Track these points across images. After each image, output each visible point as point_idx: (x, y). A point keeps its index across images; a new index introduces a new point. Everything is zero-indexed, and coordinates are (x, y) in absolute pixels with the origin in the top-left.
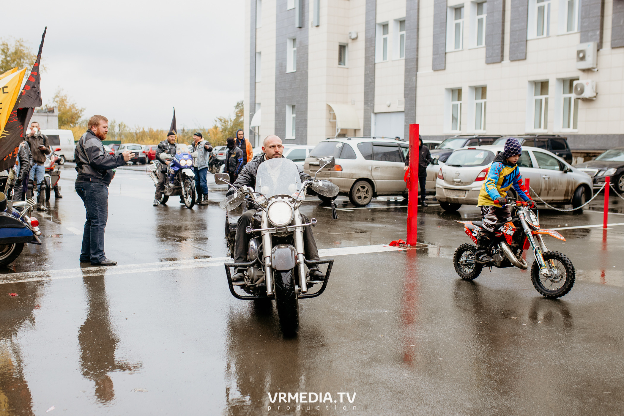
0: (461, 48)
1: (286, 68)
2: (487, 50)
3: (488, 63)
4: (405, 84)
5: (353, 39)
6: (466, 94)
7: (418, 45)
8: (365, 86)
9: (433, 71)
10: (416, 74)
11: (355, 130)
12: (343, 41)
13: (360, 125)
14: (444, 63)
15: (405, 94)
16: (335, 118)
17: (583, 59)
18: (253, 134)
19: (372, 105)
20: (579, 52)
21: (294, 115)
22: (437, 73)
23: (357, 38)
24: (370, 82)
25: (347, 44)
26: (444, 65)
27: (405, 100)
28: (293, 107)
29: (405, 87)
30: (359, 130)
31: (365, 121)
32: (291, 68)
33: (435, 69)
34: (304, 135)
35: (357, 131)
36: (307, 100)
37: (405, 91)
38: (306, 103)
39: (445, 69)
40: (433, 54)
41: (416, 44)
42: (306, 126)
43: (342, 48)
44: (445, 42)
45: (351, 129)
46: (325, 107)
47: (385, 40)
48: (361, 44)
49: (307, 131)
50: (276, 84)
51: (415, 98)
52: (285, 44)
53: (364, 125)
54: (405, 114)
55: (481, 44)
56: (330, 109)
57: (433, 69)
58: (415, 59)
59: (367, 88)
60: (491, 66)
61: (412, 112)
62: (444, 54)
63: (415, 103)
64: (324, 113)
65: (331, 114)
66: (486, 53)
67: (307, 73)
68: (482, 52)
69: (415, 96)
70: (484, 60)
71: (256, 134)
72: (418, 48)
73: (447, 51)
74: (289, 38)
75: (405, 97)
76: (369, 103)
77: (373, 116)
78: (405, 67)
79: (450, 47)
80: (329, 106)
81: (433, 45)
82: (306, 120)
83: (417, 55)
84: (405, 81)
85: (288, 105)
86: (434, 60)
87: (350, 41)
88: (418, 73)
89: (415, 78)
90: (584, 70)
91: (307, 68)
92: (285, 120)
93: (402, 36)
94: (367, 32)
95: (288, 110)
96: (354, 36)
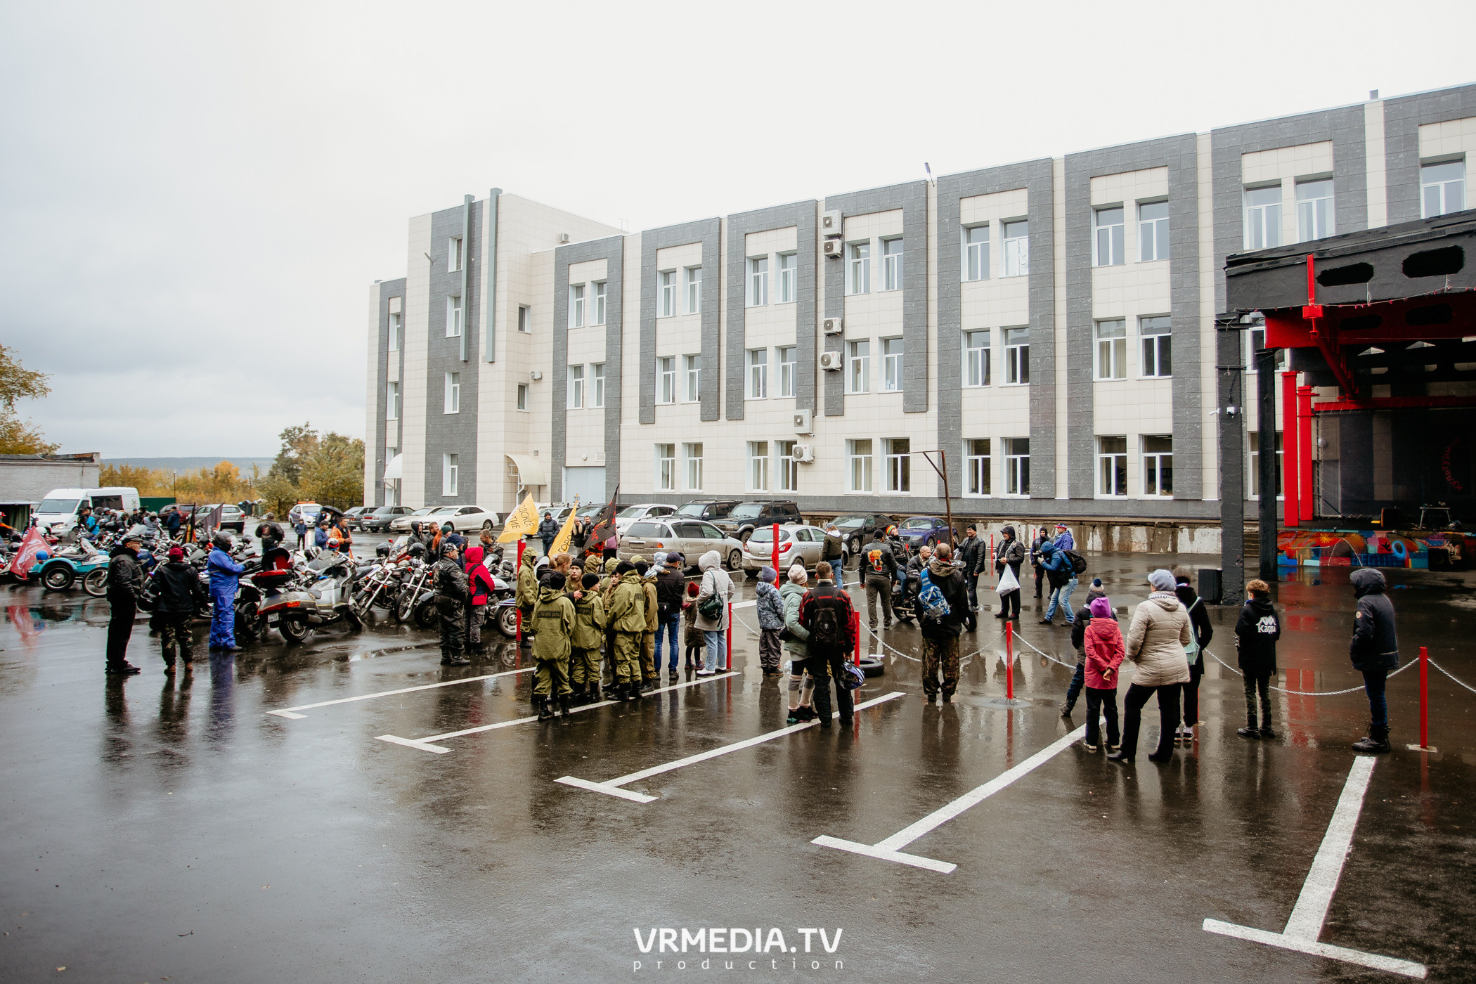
0: (671, 403)
1: (443, 410)
2: (701, 406)
3: (703, 420)
4: (606, 437)
5: (537, 380)
6: (679, 451)
7: (621, 394)
8: (553, 435)
9: (639, 424)
10: (619, 426)
11: (539, 486)
12: (523, 381)
13: (547, 480)
14: (654, 416)
15: (605, 447)
16: (516, 470)
17: (800, 424)
19: (562, 458)
20: (796, 418)
21: (456, 467)
22: (644, 426)
23: (541, 379)
24: (560, 431)
25: (528, 385)
26: (654, 418)
27: (606, 454)
28: (453, 456)
29: (606, 440)
30: (545, 486)
31: (553, 476)
32: (450, 407)
33: (642, 422)
34: (471, 492)
35: (541, 487)
36: (476, 449)
37: (605, 443)
38: (475, 453)
39: (655, 423)
41: (618, 393)
42: (474, 480)
43: (522, 388)
44: (653, 394)
45: (536, 485)
46: (502, 459)
47: (578, 384)
48: (547, 387)
49: (475, 487)
50: (426, 427)
51: (618, 452)
52: (441, 378)
53: (552, 481)
54: (606, 470)
55: (693, 400)
56: (509, 460)
57: (639, 422)
58: (619, 410)
59: (556, 437)
60: (707, 423)
61: (615, 467)
62: (653, 407)
63: (618, 457)
64: (501, 466)
65: (511, 468)
66: (701, 410)
67: (476, 416)
68: (696, 408)
69: (618, 450)
70: (698, 417)
72: (620, 398)
73: (655, 404)
74: (448, 371)
75: (605, 451)
76: (559, 456)
77: (563, 469)
78: (604, 417)
79: (659, 400)
80: (509, 458)
81: (641, 397)
82: (475, 474)
83: (620, 406)
84: (606, 432)
85: (447, 454)
86: (641, 413)
87: (531, 381)
88: (621, 425)
89: (617, 430)
90: (801, 435)
91: (477, 410)
92: (441, 472)
93: (599, 382)
94: (555, 372)
95: (446, 461)
96: (537, 376)
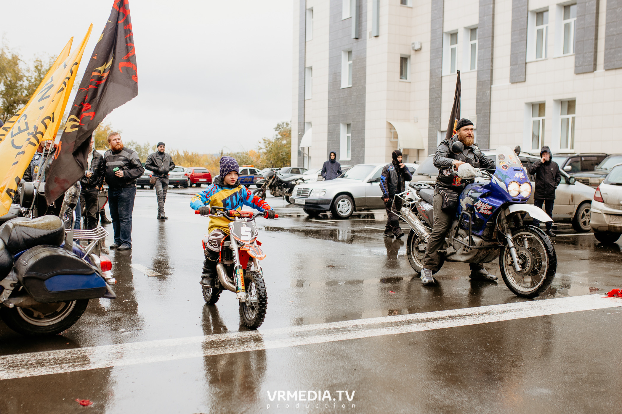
0: (543, 57)
1: (340, 84)
2: (576, 58)
3: (577, 73)
4: (477, 99)
5: (416, 50)
6: (551, 108)
7: (492, 54)
8: (430, 102)
9: (510, 84)
10: (491, 88)
11: (418, 150)
12: (405, 53)
13: (424, 144)
14: (524, 74)
15: (477, 110)
16: (396, 137)
18: (302, 155)
19: (438, 122)
21: (350, 135)
22: (515, 85)
23: (421, 49)
24: (436, 98)
25: (410, 56)
26: (524, 76)
27: (477, 116)
28: (348, 125)
29: (477, 102)
30: (423, 150)
31: (429, 141)
32: (345, 83)
33: (513, 82)
34: (361, 155)
35: (420, 151)
36: (364, 118)
37: (477, 106)
38: (364, 121)
39: (525, 81)
40: (511, 65)
41: (490, 53)
42: (363, 146)
43: (404, 60)
44: (525, 50)
45: (413, 149)
46: (385, 125)
47: (453, 51)
48: (426, 55)
49: (364, 151)
50: (329, 101)
51: (489, 114)
52: (339, 58)
53: (429, 144)
54: (477, 132)
55: (568, 52)
56: (391, 127)
57: (510, 82)
58: (490, 71)
59: (433, 103)
60: (581, 76)
61: (486, 129)
62: (525, 64)
63: (489, 119)
64: (384, 132)
65: (391, 132)
66: (576, 62)
67: (364, 88)
68: (571, 61)
69: (489, 112)
70: (572, 70)
71: (305, 155)
72: (492, 58)
73: (527, 61)
74: (344, 51)
75: (477, 113)
76: (435, 121)
77: (439, 134)
78: (477, 79)
79: (531, 55)
80: (390, 123)
81: (511, 54)
82: (363, 140)
83: (492, 66)
84: (478, 95)
85: (344, 124)
86: (512, 71)
87: (413, 52)
88: (492, 86)
89: (489, 92)
91: (365, 82)
92: (339, 140)
93: (473, 46)
94: (433, 41)
95: (343, 129)
96: (417, 47)
